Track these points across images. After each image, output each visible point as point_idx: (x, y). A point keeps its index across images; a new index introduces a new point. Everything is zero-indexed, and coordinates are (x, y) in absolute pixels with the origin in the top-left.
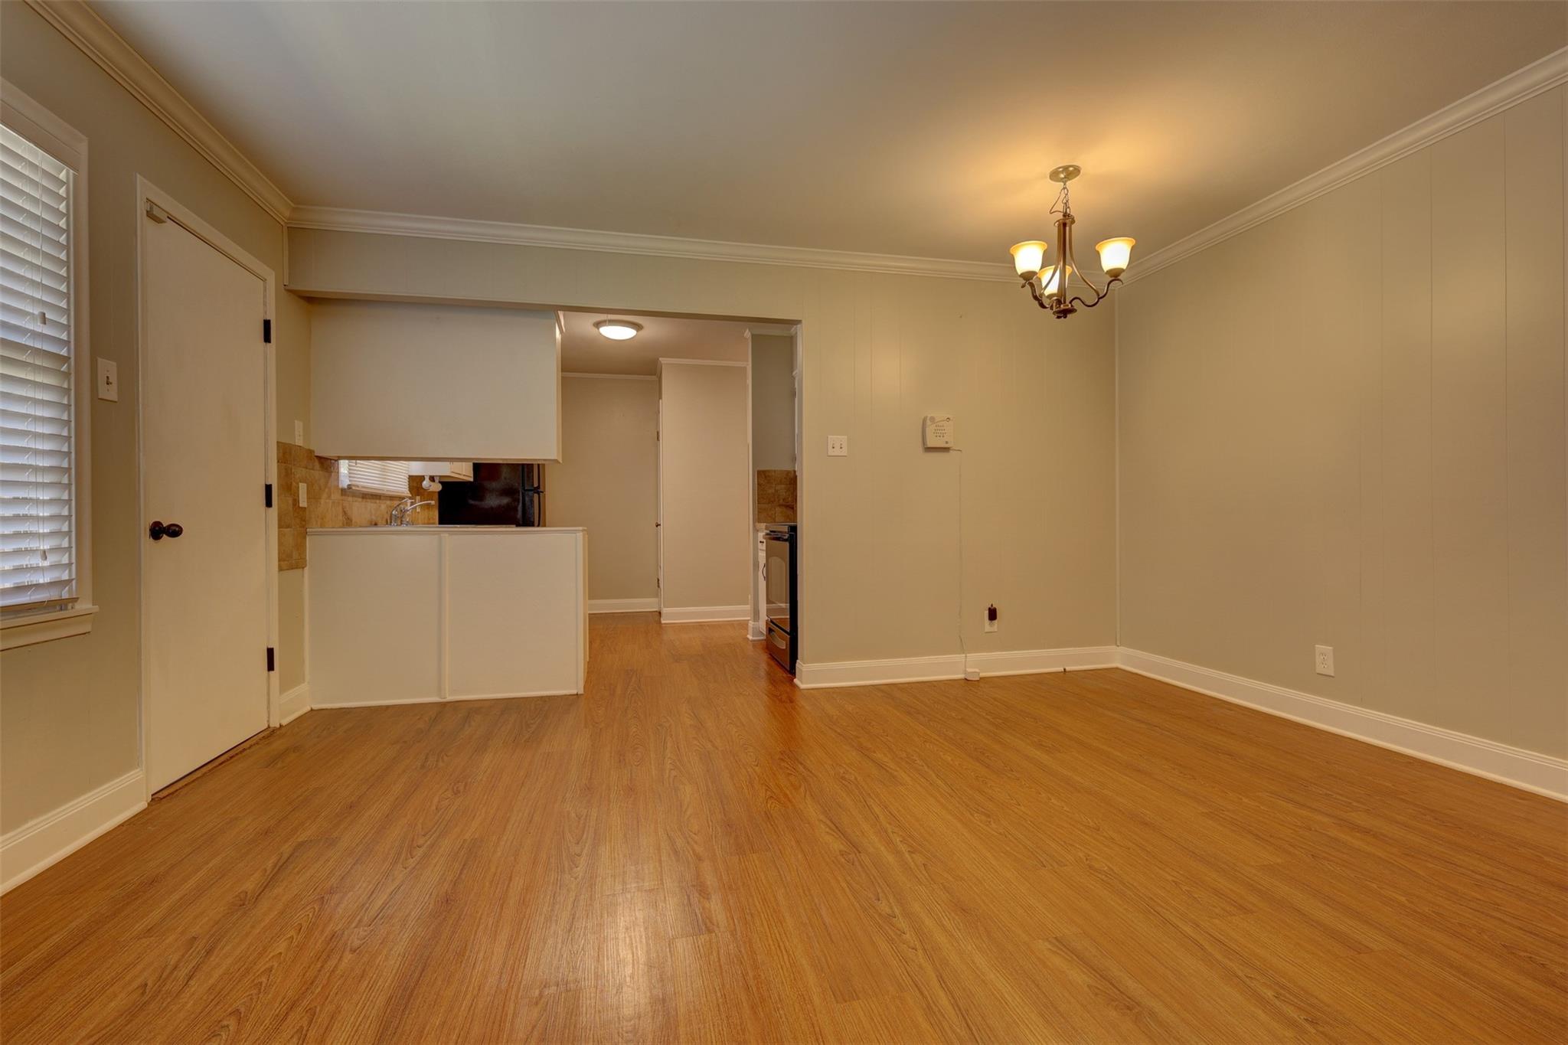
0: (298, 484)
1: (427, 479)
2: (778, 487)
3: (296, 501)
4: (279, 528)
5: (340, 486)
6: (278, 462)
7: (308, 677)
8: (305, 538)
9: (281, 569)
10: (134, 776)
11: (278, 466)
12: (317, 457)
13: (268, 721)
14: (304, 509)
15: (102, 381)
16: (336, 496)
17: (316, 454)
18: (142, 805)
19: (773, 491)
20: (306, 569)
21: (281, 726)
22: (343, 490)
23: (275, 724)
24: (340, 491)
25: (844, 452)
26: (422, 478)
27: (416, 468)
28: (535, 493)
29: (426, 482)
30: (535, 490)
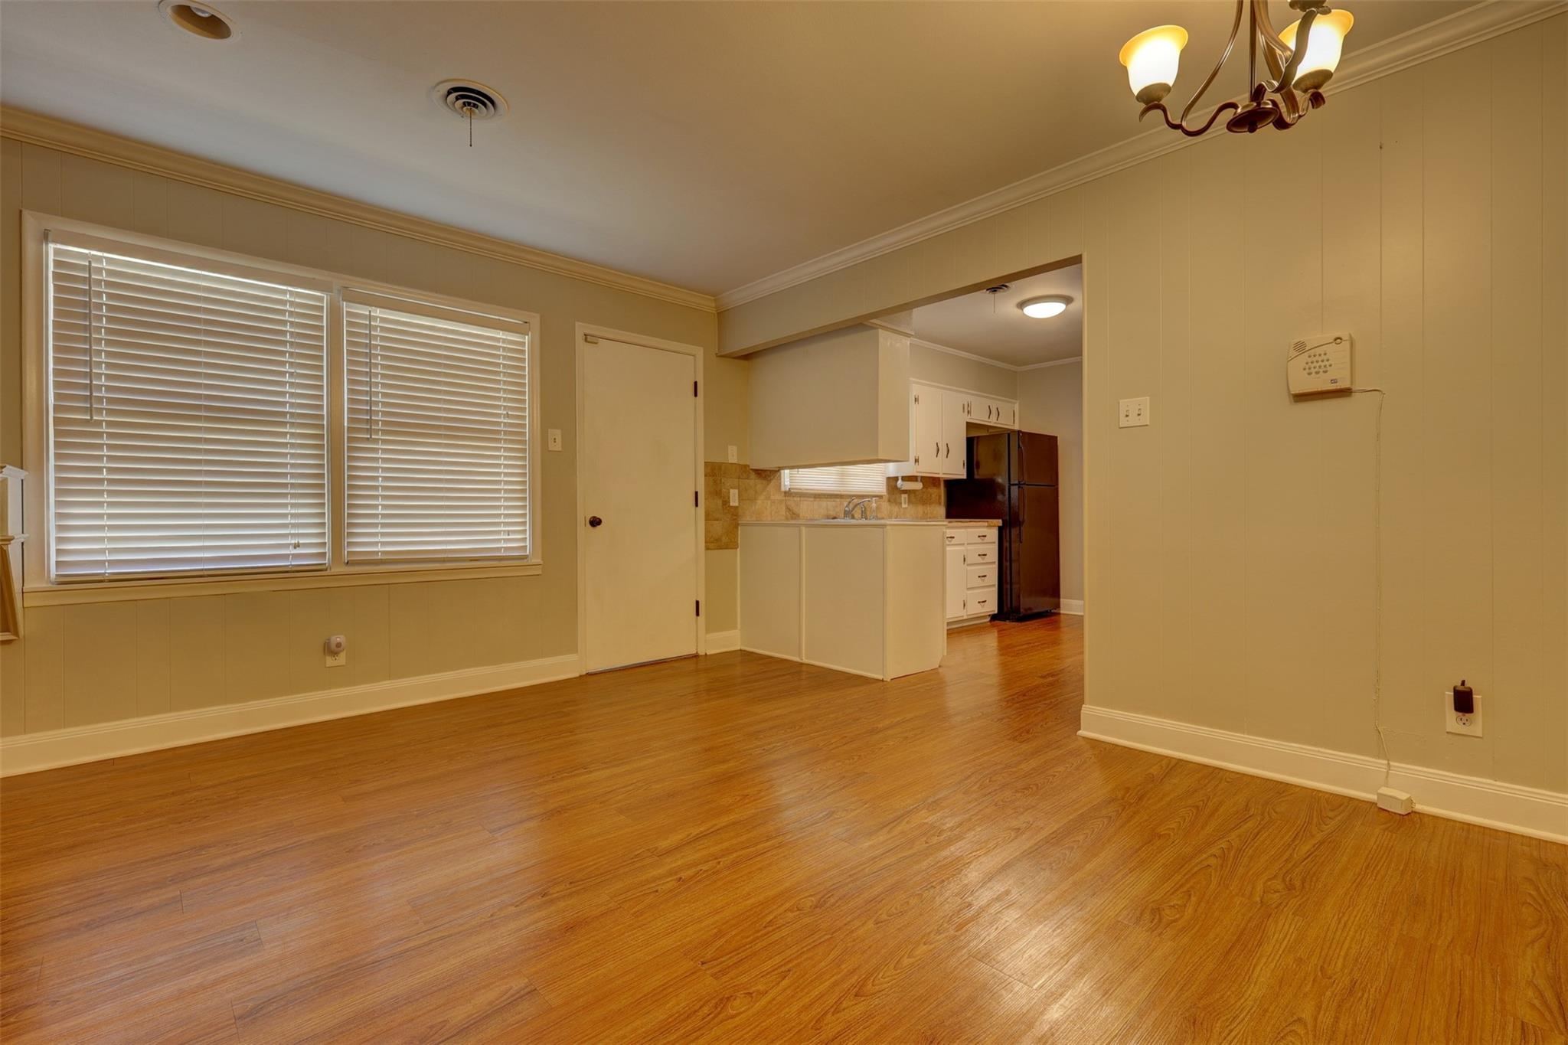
0: (729, 490)
1: (900, 478)
3: (726, 503)
4: (706, 520)
5: (783, 489)
6: (706, 476)
7: (739, 626)
8: (737, 528)
9: (707, 548)
10: (571, 658)
11: (705, 480)
12: (752, 469)
13: (697, 649)
14: (736, 508)
15: (551, 442)
16: (778, 497)
17: (751, 468)
18: (577, 675)
20: (738, 549)
21: (706, 654)
22: (785, 492)
23: (701, 652)
24: (783, 494)
25: (1146, 419)
26: (896, 479)
27: (892, 469)
28: (1019, 487)
29: (900, 482)
30: (1019, 485)
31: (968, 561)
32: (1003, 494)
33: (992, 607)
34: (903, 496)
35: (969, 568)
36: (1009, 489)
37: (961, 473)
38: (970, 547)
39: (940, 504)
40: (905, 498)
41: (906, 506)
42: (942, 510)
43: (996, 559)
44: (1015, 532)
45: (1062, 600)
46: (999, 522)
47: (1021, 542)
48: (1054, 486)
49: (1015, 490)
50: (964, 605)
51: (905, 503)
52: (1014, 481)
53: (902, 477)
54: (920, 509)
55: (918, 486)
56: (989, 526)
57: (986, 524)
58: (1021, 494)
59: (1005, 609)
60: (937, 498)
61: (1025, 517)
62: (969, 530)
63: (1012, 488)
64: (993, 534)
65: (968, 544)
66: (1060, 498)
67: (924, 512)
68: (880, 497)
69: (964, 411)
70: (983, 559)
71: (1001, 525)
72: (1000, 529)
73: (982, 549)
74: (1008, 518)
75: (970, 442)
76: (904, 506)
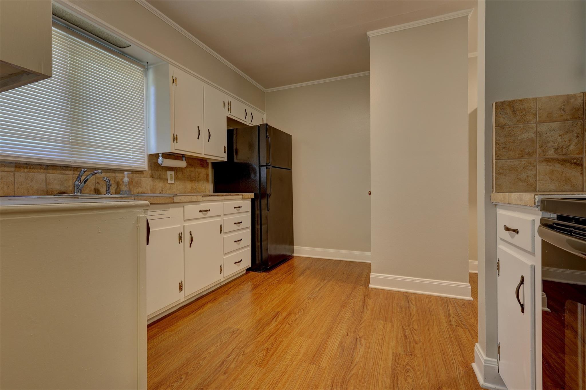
1: (160, 155)
2: (543, 128)
19: (532, 135)
26: (157, 156)
27: (149, 146)
28: (267, 168)
29: (160, 159)
30: (266, 166)
31: (224, 230)
32: (255, 173)
33: (247, 263)
34: (169, 173)
35: (226, 236)
36: (260, 170)
37: (223, 157)
38: (226, 218)
39: (208, 181)
40: (171, 175)
41: (173, 182)
42: (210, 187)
43: (249, 225)
44: (264, 202)
45: (294, 246)
46: (252, 195)
47: (268, 211)
48: (290, 169)
49: (264, 170)
50: (221, 270)
51: (171, 179)
52: (263, 163)
53: (162, 154)
54: (189, 185)
55: (182, 164)
56: (244, 199)
57: (241, 197)
58: (268, 173)
59: (257, 262)
60: (205, 176)
61: (272, 191)
62: (225, 203)
63: (262, 168)
64: (247, 205)
65: (225, 215)
66: (293, 178)
67: (192, 188)
68: (141, 172)
69: (224, 107)
70: (239, 226)
71: (253, 197)
72: (253, 201)
73: (237, 218)
74: (258, 192)
75: (230, 134)
76: (169, 182)
